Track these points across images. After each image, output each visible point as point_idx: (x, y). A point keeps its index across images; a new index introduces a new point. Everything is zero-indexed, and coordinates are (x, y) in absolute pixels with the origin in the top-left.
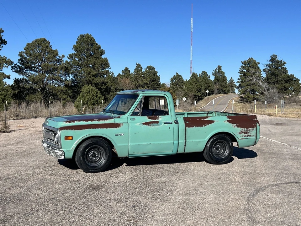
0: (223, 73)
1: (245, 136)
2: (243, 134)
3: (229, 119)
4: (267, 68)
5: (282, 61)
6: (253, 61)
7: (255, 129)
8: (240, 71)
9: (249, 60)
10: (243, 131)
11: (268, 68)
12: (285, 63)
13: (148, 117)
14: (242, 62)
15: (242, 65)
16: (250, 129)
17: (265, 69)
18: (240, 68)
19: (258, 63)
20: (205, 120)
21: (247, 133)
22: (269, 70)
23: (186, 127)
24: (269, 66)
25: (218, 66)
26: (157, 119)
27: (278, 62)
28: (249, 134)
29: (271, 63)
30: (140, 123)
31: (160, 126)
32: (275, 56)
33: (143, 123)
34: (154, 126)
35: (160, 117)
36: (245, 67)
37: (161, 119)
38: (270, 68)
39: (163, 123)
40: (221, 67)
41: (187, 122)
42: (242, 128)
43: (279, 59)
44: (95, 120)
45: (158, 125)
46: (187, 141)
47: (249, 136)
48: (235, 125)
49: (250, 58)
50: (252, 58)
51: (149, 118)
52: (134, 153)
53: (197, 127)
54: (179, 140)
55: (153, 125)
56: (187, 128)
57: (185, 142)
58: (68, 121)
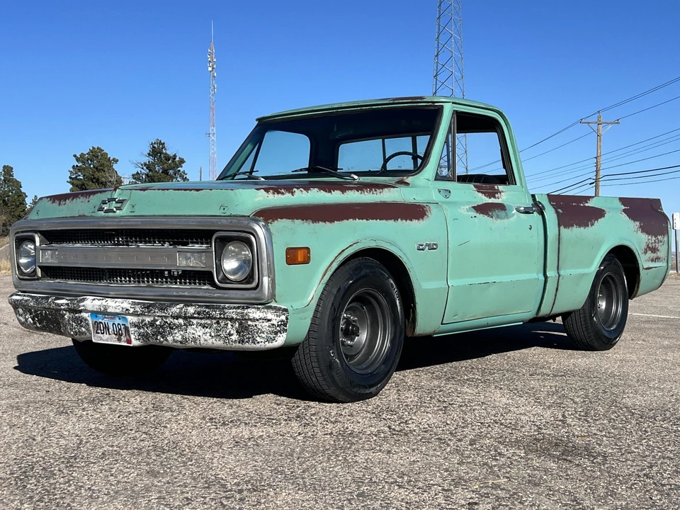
0: (18, 185)
1: (652, 260)
2: (649, 254)
3: (623, 207)
4: (143, 171)
5: (175, 156)
6: (102, 155)
7: (666, 238)
8: (70, 178)
9: (92, 152)
10: (650, 245)
11: (145, 171)
12: (182, 161)
13: (475, 186)
14: (75, 156)
15: (76, 163)
16: (659, 237)
17: (138, 173)
18: (71, 172)
19: (114, 159)
20: (587, 205)
21: (654, 250)
22: (147, 175)
23: (559, 226)
24: (148, 166)
25: (4, 167)
26: (497, 195)
27: (168, 158)
28: (659, 254)
29: (151, 159)
30: (467, 207)
31: (512, 219)
32: (160, 143)
33: (473, 207)
34: (501, 219)
35: (501, 188)
36: (84, 169)
37: (506, 195)
38: (150, 170)
39: (515, 211)
40: (12, 168)
41: (560, 211)
42: (648, 234)
43: (170, 152)
44: (351, 189)
45: (507, 216)
46: (562, 272)
47: (657, 259)
48: (638, 223)
49: (94, 148)
50: (98, 148)
51: (479, 189)
52: (457, 318)
53: (580, 227)
54: (548, 270)
55: (498, 217)
56: (562, 228)
57: (559, 276)
58: (272, 189)
